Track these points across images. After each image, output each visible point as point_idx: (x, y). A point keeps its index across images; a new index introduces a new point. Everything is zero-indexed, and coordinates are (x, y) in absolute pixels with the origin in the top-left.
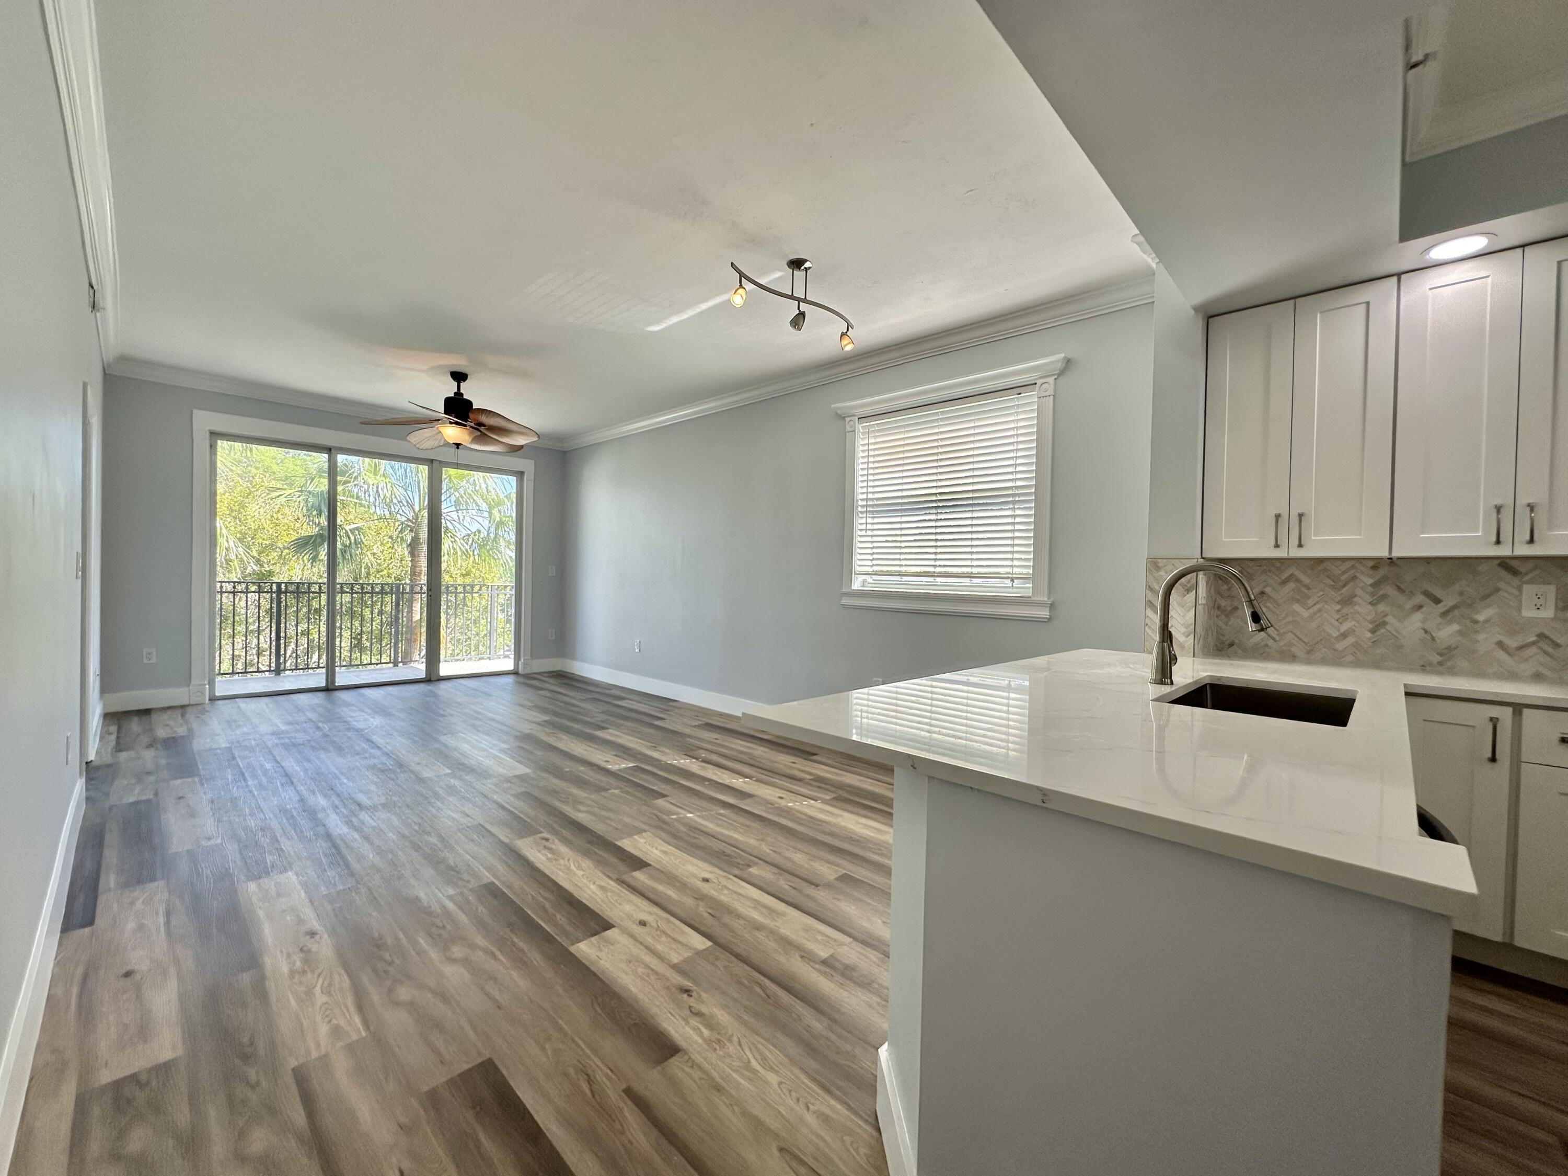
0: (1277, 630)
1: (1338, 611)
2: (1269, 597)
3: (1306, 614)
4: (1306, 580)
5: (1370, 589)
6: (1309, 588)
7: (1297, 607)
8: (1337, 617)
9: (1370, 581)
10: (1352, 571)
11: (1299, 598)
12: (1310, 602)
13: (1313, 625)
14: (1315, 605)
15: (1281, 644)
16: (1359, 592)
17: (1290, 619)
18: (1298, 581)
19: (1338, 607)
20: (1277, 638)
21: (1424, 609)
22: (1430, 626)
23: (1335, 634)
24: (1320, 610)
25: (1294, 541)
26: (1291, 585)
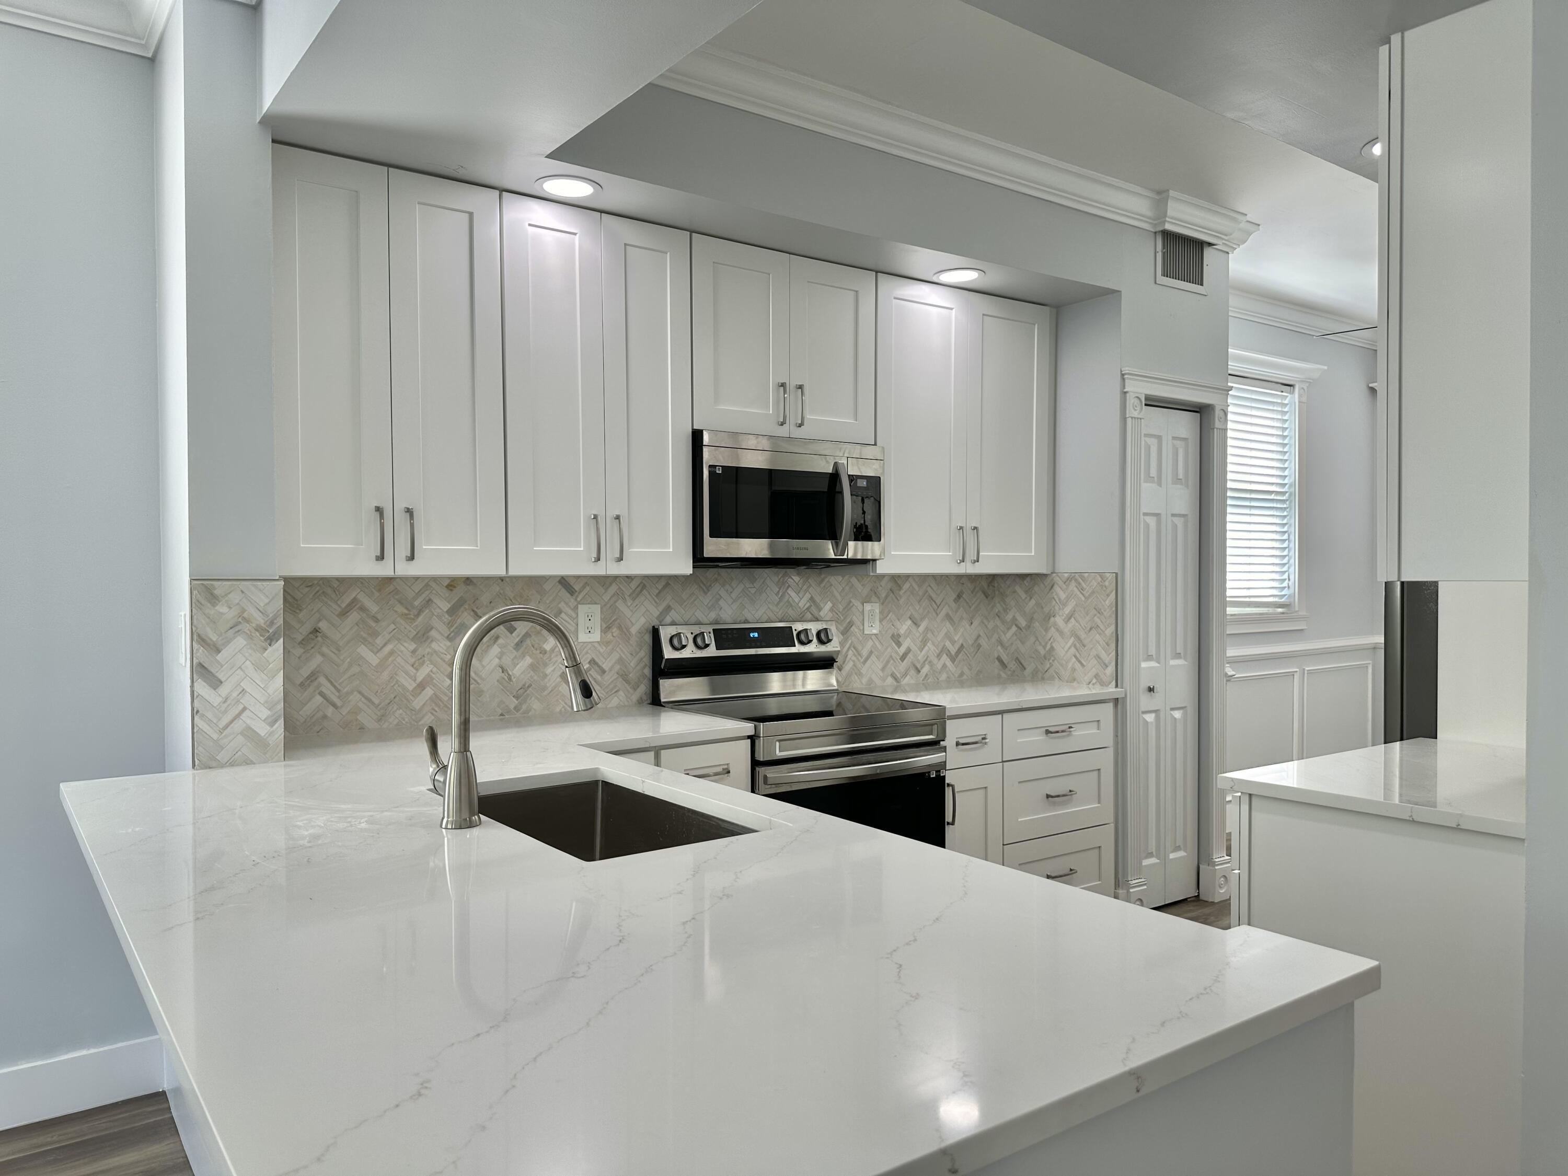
0: (338, 691)
1: (414, 652)
2: (325, 637)
3: (374, 660)
4: (373, 608)
5: (447, 618)
6: (377, 620)
7: (363, 651)
8: (412, 660)
9: (445, 606)
10: (427, 592)
11: (365, 635)
12: (379, 641)
13: (385, 675)
14: (385, 645)
15: (345, 711)
16: (435, 622)
17: (355, 669)
18: (363, 609)
19: (413, 646)
20: (339, 703)
21: (500, 641)
22: (507, 661)
23: (410, 685)
24: (392, 653)
25: (403, 550)
26: (354, 616)
